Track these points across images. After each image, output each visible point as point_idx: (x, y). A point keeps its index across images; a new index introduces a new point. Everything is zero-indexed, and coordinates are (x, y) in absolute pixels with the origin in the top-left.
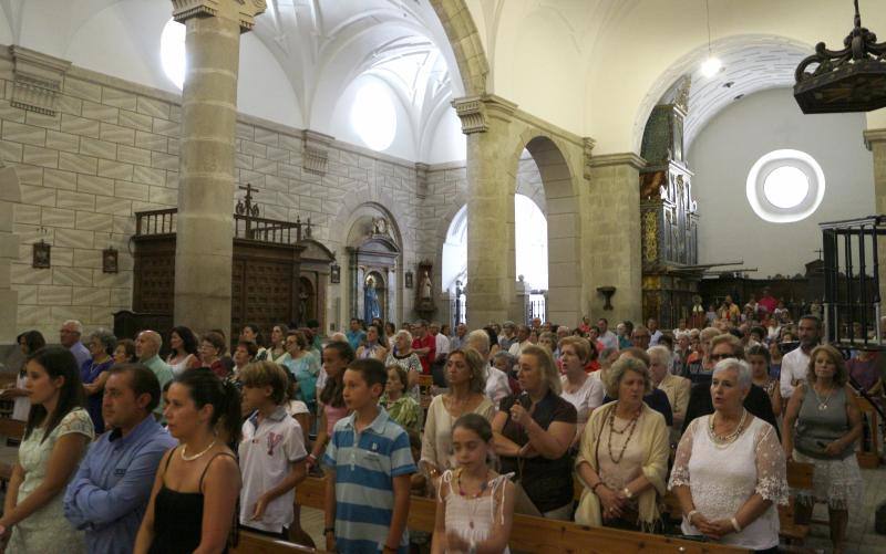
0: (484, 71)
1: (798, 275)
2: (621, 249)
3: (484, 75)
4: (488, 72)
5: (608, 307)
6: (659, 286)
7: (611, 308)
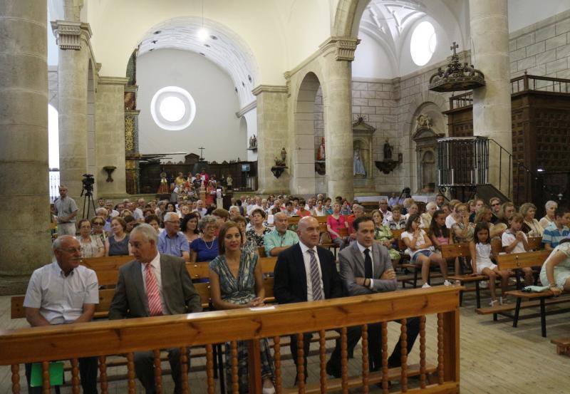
0: (80, 5)
1: (181, 162)
2: (119, 141)
3: (80, 7)
4: (82, 6)
5: (110, 180)
6: (134, 167)
7: (112, 181)
